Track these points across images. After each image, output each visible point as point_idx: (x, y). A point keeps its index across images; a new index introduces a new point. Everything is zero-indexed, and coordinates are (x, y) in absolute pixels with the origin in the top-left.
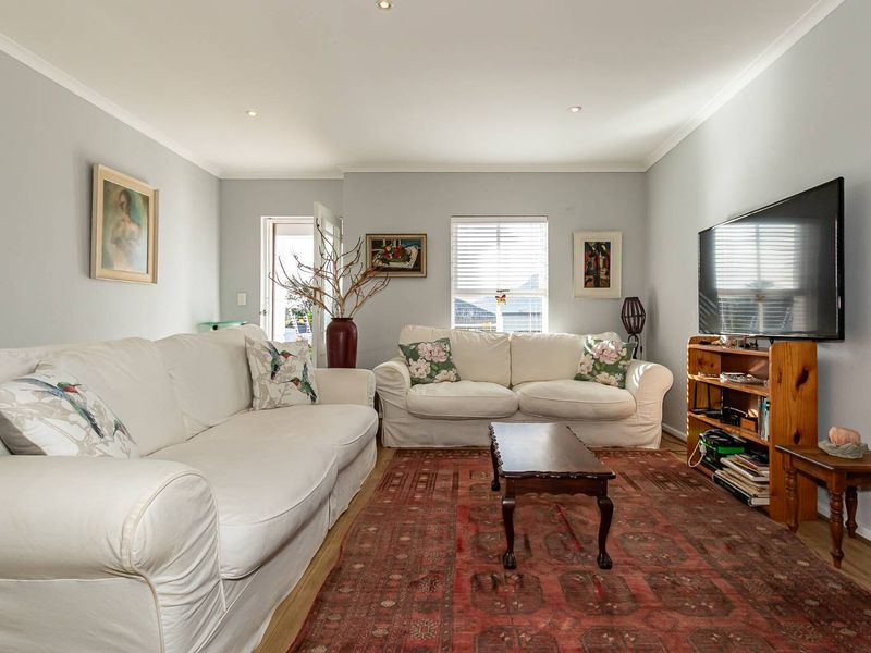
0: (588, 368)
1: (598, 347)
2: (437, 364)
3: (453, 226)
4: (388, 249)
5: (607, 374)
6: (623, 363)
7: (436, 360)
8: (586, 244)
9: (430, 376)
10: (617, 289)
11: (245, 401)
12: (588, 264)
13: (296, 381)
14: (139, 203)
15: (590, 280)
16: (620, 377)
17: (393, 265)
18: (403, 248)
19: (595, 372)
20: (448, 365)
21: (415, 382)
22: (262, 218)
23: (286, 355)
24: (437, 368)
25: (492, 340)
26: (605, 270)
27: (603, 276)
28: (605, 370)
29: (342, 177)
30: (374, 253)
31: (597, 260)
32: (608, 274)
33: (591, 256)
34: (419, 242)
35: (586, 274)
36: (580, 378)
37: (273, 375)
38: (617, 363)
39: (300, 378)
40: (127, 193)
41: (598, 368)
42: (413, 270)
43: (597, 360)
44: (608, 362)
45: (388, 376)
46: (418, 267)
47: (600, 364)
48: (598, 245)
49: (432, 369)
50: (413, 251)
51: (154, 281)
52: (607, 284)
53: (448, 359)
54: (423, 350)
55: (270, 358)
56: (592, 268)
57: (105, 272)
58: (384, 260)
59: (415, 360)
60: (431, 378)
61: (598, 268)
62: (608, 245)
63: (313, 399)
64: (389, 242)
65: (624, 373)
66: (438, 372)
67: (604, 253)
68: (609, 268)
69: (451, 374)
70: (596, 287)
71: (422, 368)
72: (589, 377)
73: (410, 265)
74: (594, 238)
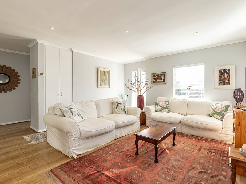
0: (211, 112)
1: (215, 106)
2: (163, 107)
3: (173, 69)
4: (157, 77)
5: (217, 115)
6: (223, 112)
7: (163, 106)
8: (219, 70)
9: (160, 110)
10: (233, 85)
11: (111, 112)
12: (220, 77)
13: (122, 109)
14: (106, 73)
15: (221, 83)
16: (221, 117)
17: (158, 81)
18: (160, 77)
19: (213, 114)
20: (166, 108)
21: (156, 111)
22: (132, 72)
23: (120, 104)
24: (163, 108)
25: (181, 102)
26: (228, 79)
27: (227, 81)
28: (216, 114)
29: (146, 60)
30: (153, 78)
31: (224, 76)
32: (229, 80)
33: (221, 74)
34: (164, 74)
35: (219, 81)
36: (209, 115)
37: (117, 107)
38: (221, 112)
39: (123, 108)
40: (104, 72)
41: (214, 113)
42: (163, 82)
43: (214, 110)
44: (218, 111)
45: (147, 109)
46: (164, 81)
47: (215, 112)
48: (225, 70)
49: (161, 109)
50: (163, 77)
51: (110, 87)
52: (229, 84)
53: (167, 106)
54: (160, 103)
55: (116, 104)
56: (222, 78)
57: (101, 86)
58: (156, 80)
59: (157, 106)
60: (161, 111)
61: (224, 78)
62: (229, 70)
63: (126, 113)
64: (157, 75)
65: (224, 116)
66: (163, 109)
67: (227, 73)
68: (229, 78)
69: (167, 110)
70: (223, 85)
71: (159, 108)
72: (211, 115)
73: (162, 81)
74: (222, 68)
